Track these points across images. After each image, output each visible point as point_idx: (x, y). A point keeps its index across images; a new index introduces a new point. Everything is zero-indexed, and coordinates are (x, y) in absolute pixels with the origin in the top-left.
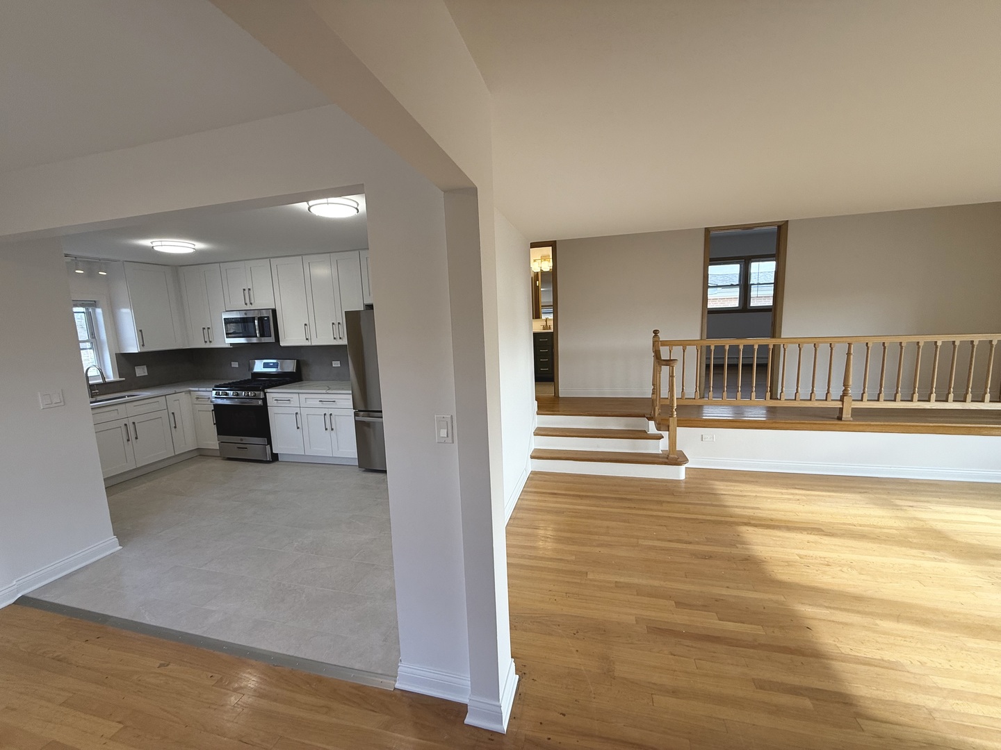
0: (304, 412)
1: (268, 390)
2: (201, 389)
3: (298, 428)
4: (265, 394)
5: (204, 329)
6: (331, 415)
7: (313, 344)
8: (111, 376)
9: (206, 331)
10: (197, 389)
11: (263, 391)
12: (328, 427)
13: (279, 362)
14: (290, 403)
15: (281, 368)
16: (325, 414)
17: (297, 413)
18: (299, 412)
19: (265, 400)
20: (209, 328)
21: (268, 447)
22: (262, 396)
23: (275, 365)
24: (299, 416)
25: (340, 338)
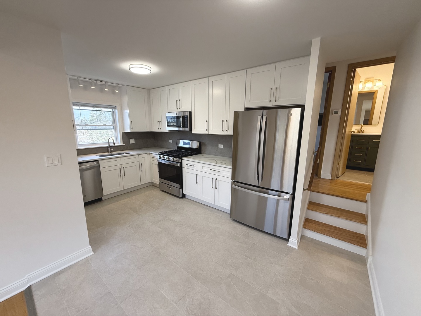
0: (201, 174)
1: (184, 158)
2: (154, 153)
3: (197, 183)
4: (182, 160)
5: (158, 122)
6: (216, 179)
7: (210, 133)
8: (119, 143)
9: (159, 123)
10: (152, 153)
11: (181, 158)
12: (214, 186)
13: (191, 142)
14: (194, 168)
15: (192, 145)
16: (213, 178)
17: (197, 174)
18: (198, 174)
19: (181, 164)
20: (160, 122)
21: (181, 190)
22: (180, 161)
23: (189, 144)
24: (198, 176)
25: (226, 131)
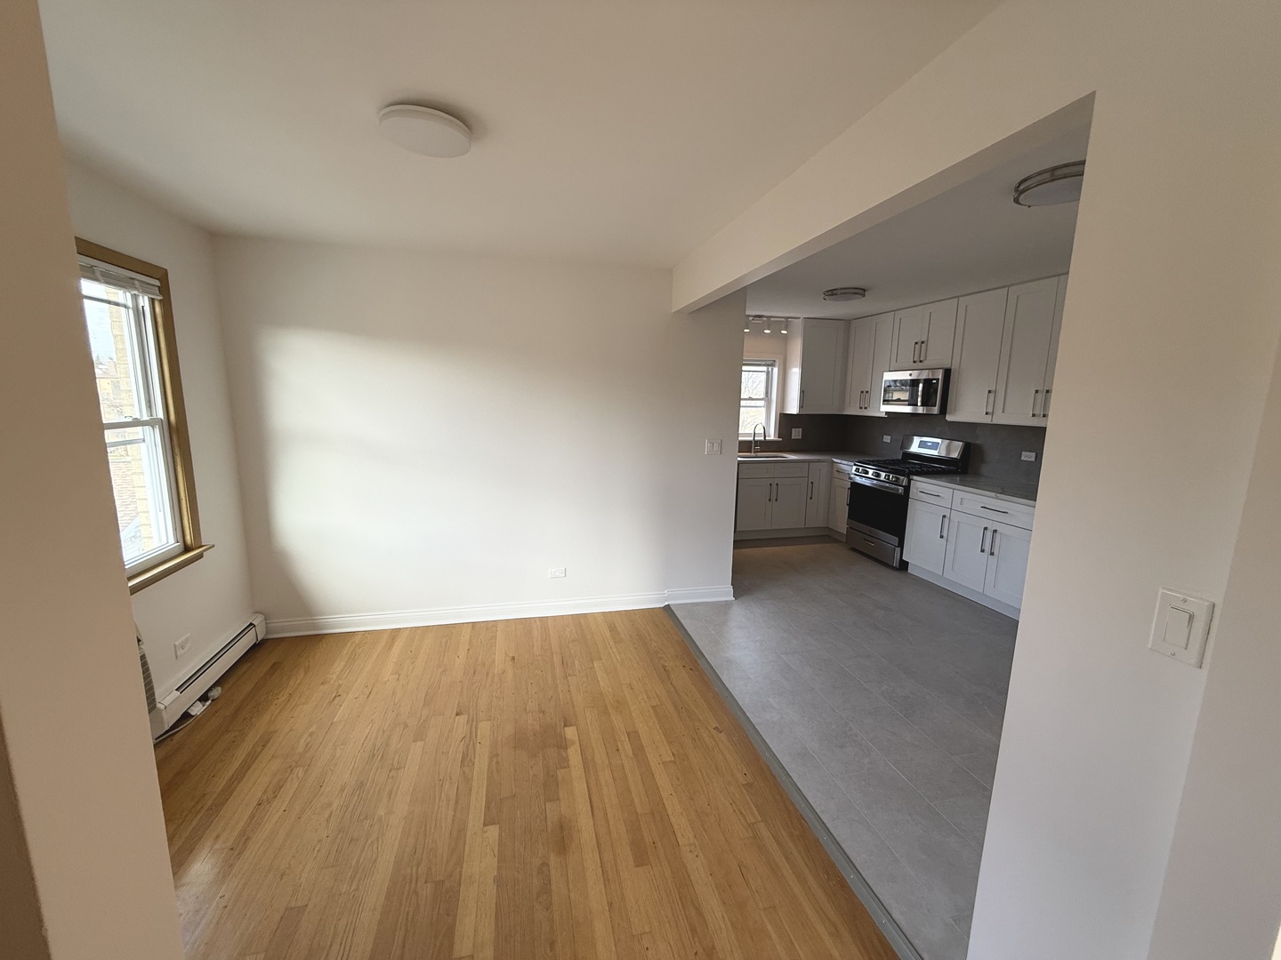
0: (955, 517)
1: (915, 477)
2: (843, 462)
3: (942, 537)
4: (910, 481)
5: (862, 392)
6: (995, 531)
7: (995, 422)
8: (772, 436)
9: (863, 395)
10: (839, 461)
11: (908, 477)
12: (987, 548)
13: (941, 442)
14: (939, 500)
16: (986, 529)
17: (944, 517)
18: (948, 516)
19: (907, 489)
20: (867, 392)
21: (898, 549)
22: (906, 483)
23: (934, 446)
24: (946, 520)
25: (1045, 416)
